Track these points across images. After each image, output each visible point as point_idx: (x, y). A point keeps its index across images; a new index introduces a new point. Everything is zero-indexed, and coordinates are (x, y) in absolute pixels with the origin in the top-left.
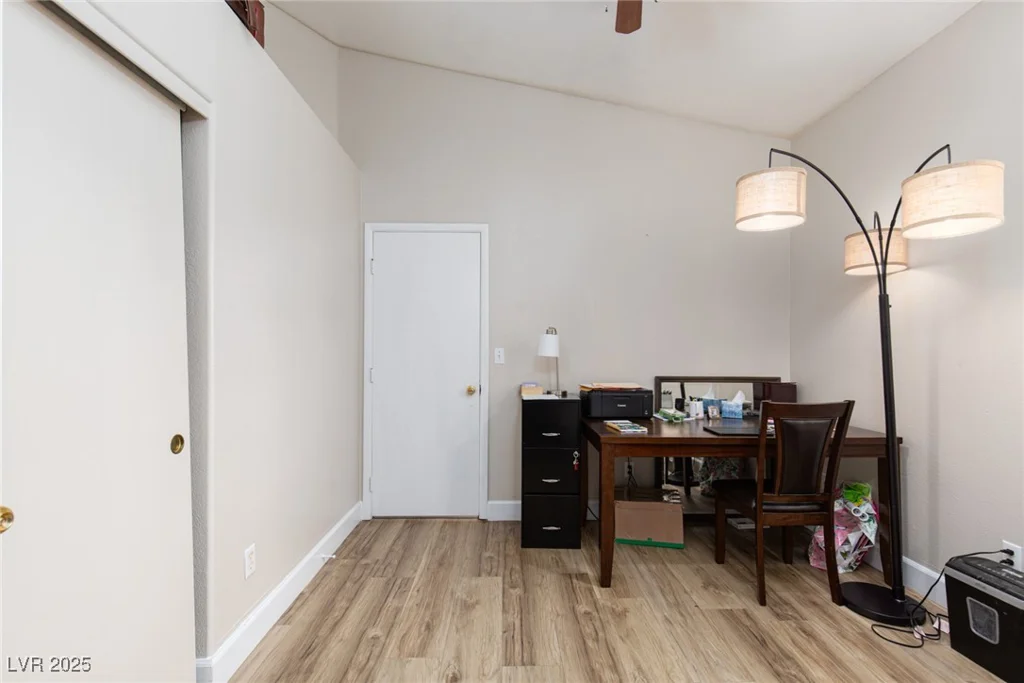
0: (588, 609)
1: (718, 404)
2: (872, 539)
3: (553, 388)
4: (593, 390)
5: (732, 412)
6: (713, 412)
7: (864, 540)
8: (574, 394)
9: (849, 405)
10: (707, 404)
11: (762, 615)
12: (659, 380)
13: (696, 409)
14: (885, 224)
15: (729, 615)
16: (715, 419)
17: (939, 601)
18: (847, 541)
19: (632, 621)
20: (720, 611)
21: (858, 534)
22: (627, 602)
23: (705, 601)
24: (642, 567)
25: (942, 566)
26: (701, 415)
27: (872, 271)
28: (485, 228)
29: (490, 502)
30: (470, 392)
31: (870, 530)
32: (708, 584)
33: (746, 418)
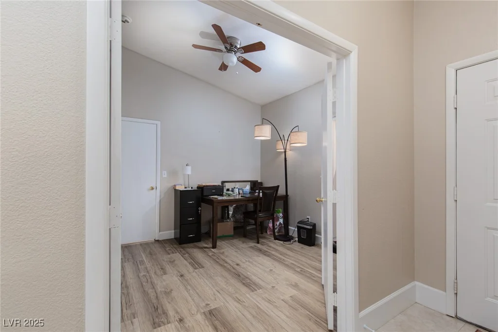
0: (212, 254)
1: (242, 189)
2: (282, 223)
3: (187, 186)
4: (204, 186)
5: (246, 192)
6: (241, 192)
7: (280, 223)
8: (195, 188)
9: (278, 186)
10: (239, 189)
11: (259, 246)
12: (223, 182)
13: (236, 191)
14: (286, 139)
15: (251, 247)
16: (241, 194)
17: (296, 235)
18: (277, 225)
19: (226, 254)
20: (249, 247)
21: (279, 222)
22: (223, 250)
23: (244, 245)
24: (223, 242)
25: (296, 224)
26: (238, 193)
27: (283, 150)
28: (159, 123)
29: (161, 233)
30: (152, 189)
31: (281, 221)
32: (243, 242)
33: (250, 193)
